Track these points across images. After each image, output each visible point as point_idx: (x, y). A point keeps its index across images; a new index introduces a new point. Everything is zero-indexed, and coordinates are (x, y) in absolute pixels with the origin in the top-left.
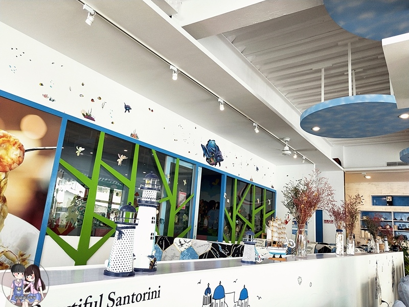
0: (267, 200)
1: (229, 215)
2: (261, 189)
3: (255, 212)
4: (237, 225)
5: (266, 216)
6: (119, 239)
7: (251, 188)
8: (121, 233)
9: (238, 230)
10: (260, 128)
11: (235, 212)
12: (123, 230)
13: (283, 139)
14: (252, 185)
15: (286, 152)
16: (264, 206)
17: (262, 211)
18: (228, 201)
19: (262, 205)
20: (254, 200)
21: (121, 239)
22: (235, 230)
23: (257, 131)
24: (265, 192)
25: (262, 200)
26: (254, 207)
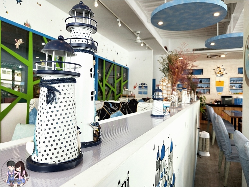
0: (123, 74)
1: (101, 84)
2: (120, 67)
3: (117, 82)
4: (106, 90)
5: (123, 84)
6: (49, 101)
7: (114, 67)
8: (52, 91)
9: (106, 93)
10: (122, 23)
11: (105, 82)
12: (56, 86)
13: (136, 32)
14: (115, 64)
15: (138, 41)
16: (122, 78)
17: (120, 81)
18: (100, 75)
19: (120, 77)
20: (116, 75)
21: (54, 103)
22: (105, 93)
23: (120, 25)
24: (122, 69)
25: (120, 74)
26: (116, 79)
